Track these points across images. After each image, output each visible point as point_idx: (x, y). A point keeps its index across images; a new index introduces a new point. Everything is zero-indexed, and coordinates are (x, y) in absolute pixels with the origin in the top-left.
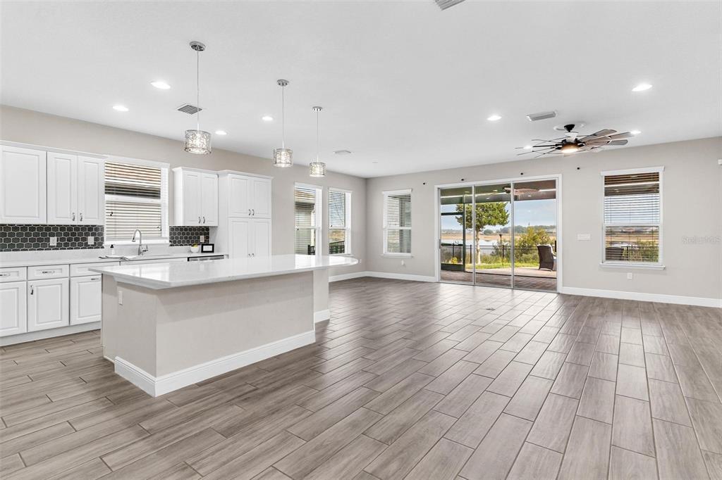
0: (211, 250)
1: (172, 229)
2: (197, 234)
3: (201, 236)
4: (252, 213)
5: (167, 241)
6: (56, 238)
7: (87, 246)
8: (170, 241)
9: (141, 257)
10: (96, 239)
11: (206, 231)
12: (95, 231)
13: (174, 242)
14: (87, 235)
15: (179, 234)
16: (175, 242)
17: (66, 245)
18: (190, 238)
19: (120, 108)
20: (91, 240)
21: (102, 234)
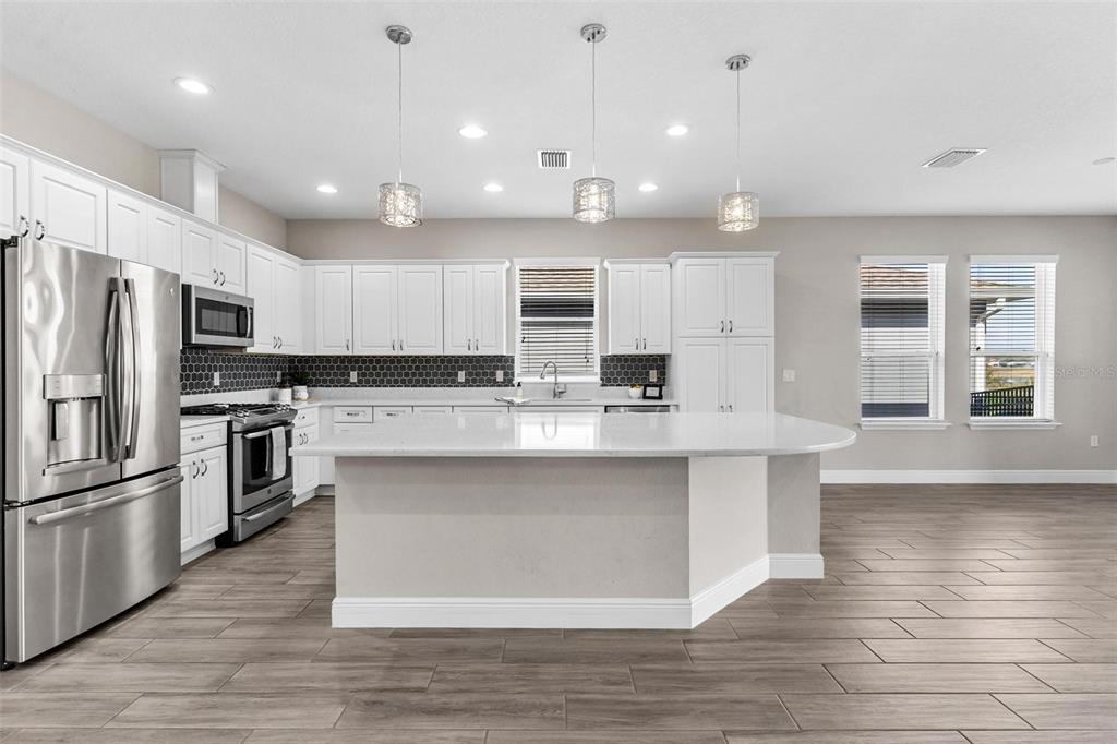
0: (657, 395)
1: (604, 360)
2: (644, 367)
3: (651, 372)
4: (727, 328)
5: (597, 379)
6: (464, 372)
7: (495, 384)
8: (602, 379)
9: (557, 401)
10: (505, 374)
11: (660, 363)
12: (505, 362)
13: (607, 380)
14: (496, 368)
15: (615, 367)
16: (609, 380)
17: (474, 381)
18: (634, 374)
19: (493, 188)
20: (500, 376)
21: (512, 368)
